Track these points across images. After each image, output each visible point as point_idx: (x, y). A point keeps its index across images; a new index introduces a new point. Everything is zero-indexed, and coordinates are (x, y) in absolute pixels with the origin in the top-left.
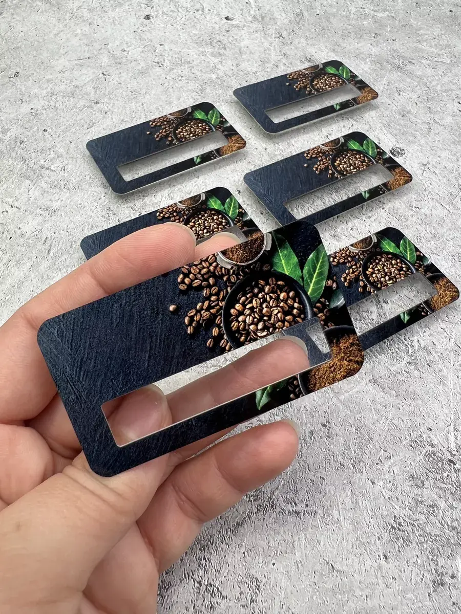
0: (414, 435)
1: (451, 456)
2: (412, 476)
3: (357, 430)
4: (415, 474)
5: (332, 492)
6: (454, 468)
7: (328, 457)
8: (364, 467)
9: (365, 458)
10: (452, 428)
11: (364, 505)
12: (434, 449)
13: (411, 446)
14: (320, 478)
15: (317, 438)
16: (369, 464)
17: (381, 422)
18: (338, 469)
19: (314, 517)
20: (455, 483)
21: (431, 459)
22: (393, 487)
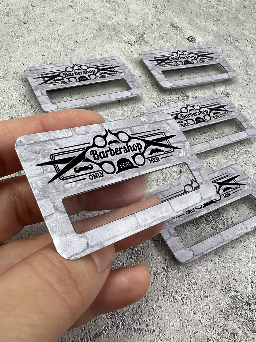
0: (225, 283)
1: (248, 300)
2: (222, 311)
3: (187, 275)
4: (223, 310)
5: (166, 317)
6: (250, 308)
7: (165, 292)
8: (189, 301)
9: (191, 295)
10: (250, 281)
11: (188, 329)
12: (238, 294)
13: (222, 290)
14: (159, 306)
15: (159, 278)
16: (193, 299)
17: (203, 271)
18: (171, 302)
19: (152, 334)
20: (250, 319)
21: (235, 300)
22: (208, 317)
